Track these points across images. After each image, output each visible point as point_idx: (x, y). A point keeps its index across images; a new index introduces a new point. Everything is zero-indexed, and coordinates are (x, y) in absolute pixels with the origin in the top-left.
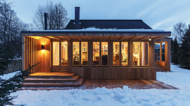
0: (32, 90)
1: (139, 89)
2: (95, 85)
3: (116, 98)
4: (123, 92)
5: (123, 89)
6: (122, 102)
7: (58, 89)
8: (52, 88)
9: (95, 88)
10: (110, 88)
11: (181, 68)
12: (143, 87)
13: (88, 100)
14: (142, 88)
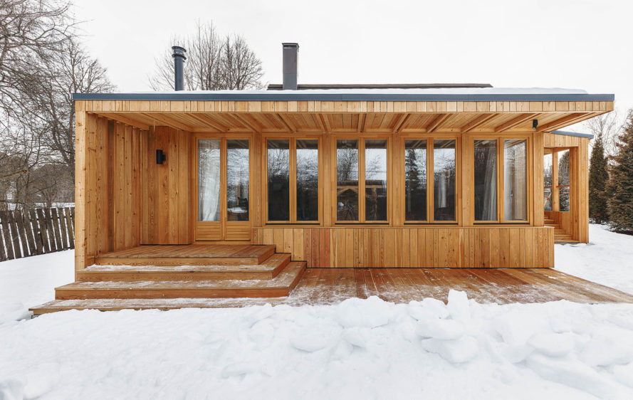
0: (103, 310)
1: (507, 302)
2: (344, 287)
3: (424, 341)
4: (449, 317)
5: (446, 302)
6: (453, 363)
7: (201, 306)
8: (181, 301)
9: (342, 300)
10: (397, 300)
11: (618, 232)
12: (518, 295)
13: (311, 352)
14: (515, 300)
